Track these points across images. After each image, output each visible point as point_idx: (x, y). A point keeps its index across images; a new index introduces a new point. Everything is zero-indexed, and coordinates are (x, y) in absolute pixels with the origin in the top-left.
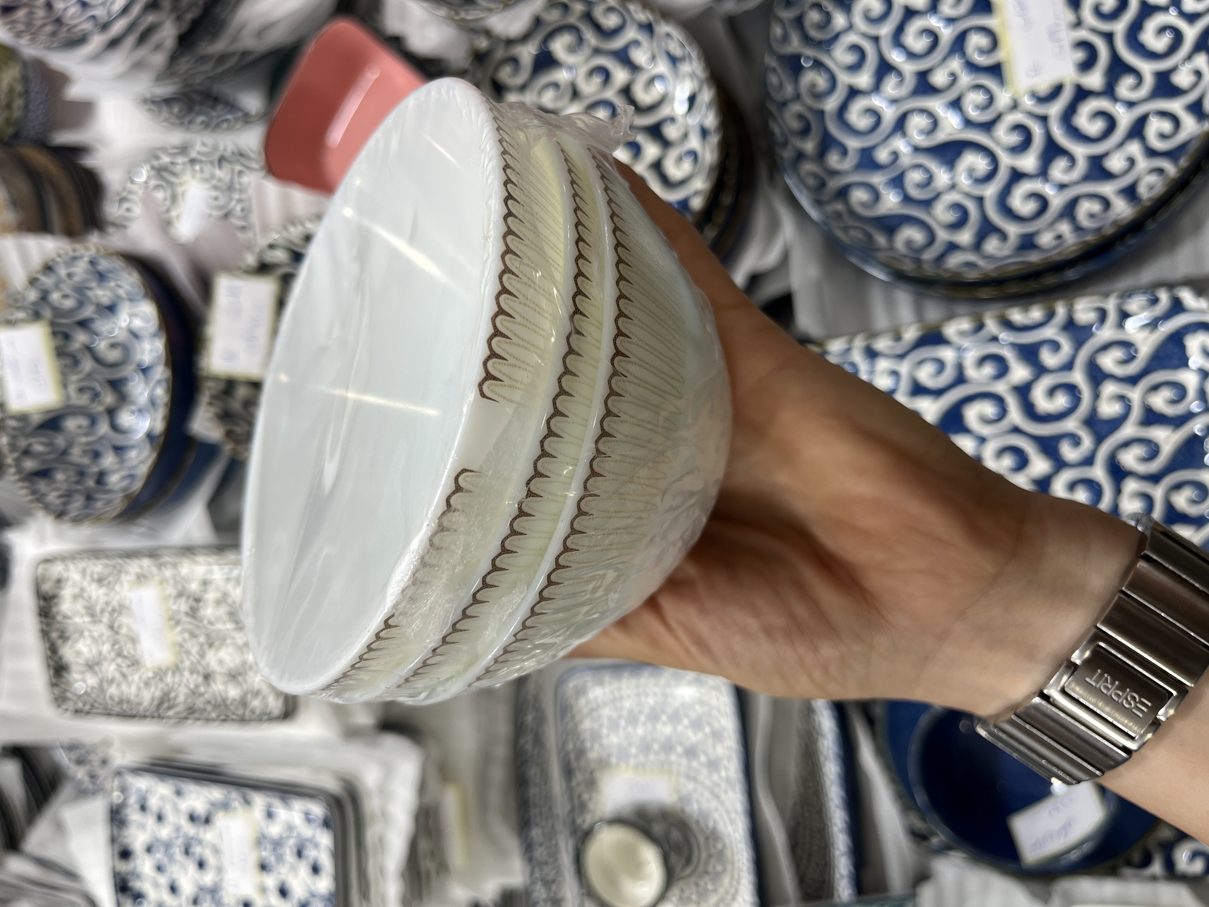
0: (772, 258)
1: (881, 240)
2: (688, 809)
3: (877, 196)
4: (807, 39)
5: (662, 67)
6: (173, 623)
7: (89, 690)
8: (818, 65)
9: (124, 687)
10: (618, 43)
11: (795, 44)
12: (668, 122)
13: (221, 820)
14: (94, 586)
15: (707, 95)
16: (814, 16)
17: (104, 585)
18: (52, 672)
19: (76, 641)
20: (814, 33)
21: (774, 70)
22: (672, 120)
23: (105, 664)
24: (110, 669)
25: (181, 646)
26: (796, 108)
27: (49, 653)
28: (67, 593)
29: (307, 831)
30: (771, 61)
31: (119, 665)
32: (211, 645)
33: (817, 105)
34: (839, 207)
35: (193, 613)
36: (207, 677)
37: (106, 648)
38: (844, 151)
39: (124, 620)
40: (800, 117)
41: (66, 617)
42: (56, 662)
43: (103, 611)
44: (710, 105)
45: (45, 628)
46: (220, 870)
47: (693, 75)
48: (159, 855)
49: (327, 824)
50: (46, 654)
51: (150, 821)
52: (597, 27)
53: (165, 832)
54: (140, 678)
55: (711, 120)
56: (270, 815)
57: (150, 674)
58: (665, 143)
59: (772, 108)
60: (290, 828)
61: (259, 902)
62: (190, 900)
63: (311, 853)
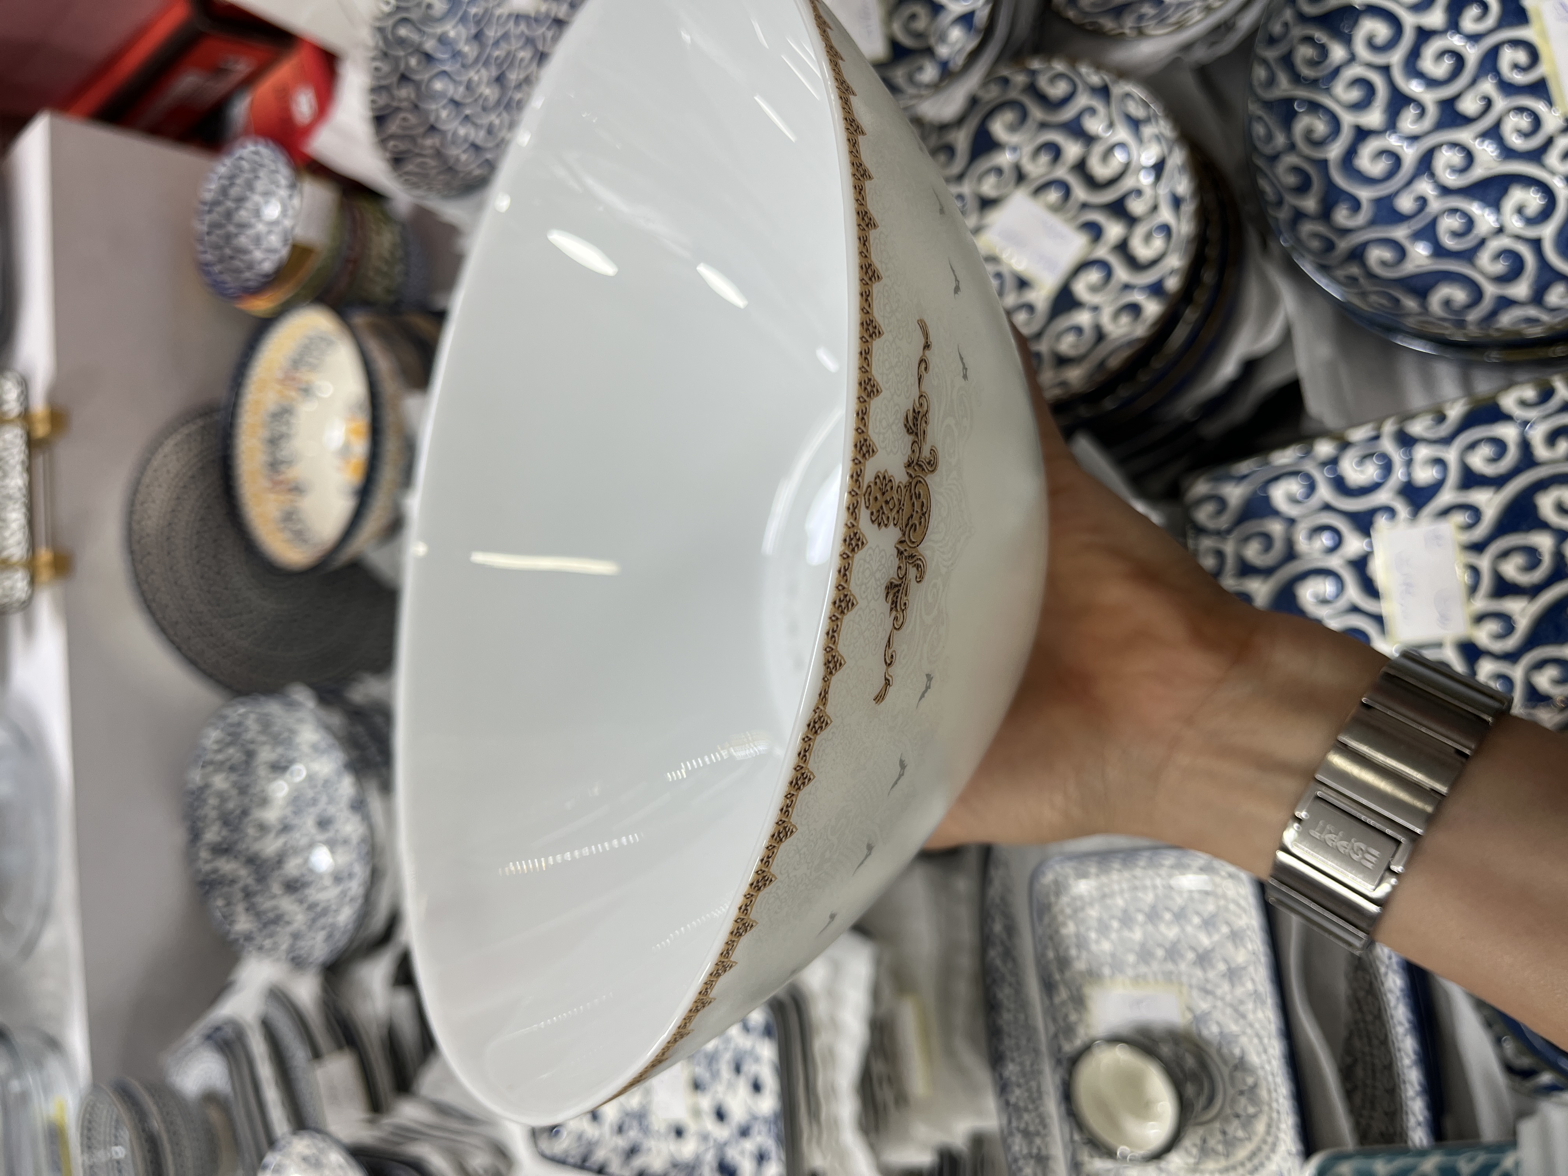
0: (1271, 338)
1: (1410, 303)
2: (1205, 1033)
3: (1402, 253)
4: (1297, 78)
5: (1122, 134)
8: (1315, 107)
10: (1068, 114)
11: (1284, 86)
12: (1133, 195)
15: (1177, 157)
16: (1305, 52)
20: (1306, 72)
21: (1260, 118)
22: (1139, 192)
26: (1291, 159)
29: (745, 1044)
30: (1254, 108)
33: (1318, 154)
34: (1354, 270)
38: (1356, 205)
40: (1296, 170)
44: (1182, 169)
47: (1158, 138)
49: (768, 1032)
52: (1043, 99)
55: (1183, 186)
58: (1131, 221)
59: (1260, 162)
60: (727, 1039)
61: (692, 1127)
62: (616, 1128)
63: (751, 1068)
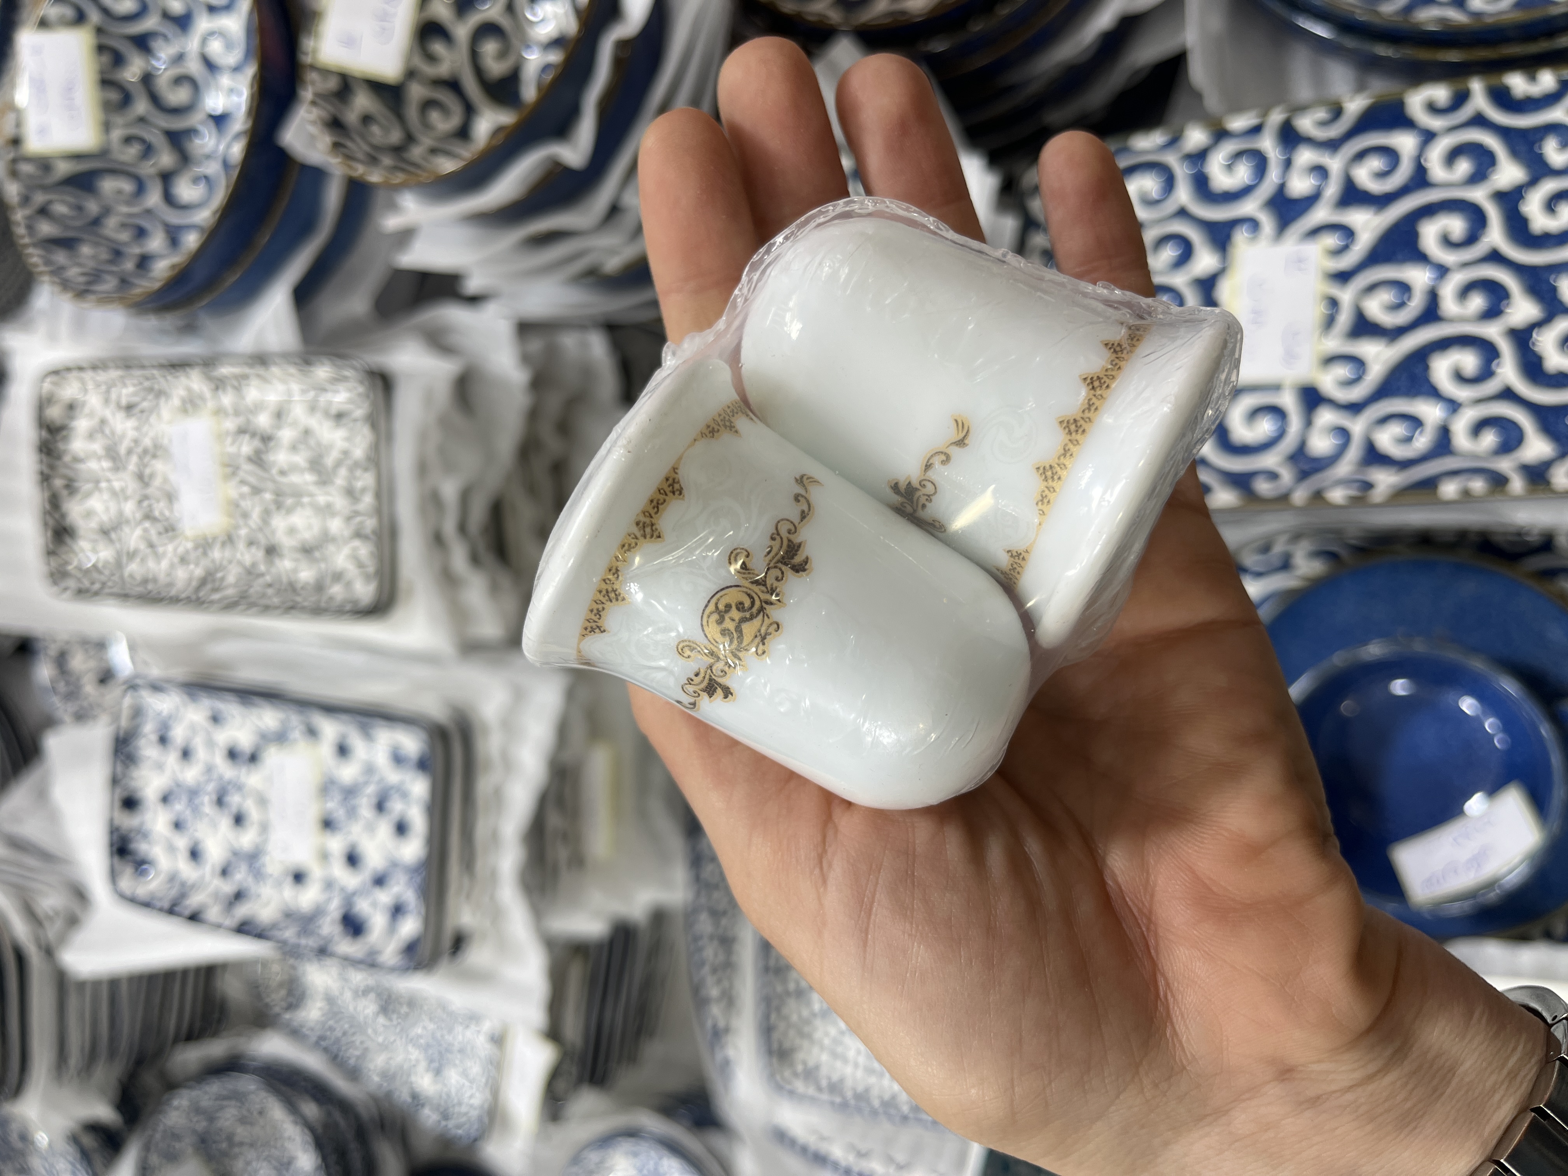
6: (229, 470)
7: (100, 565)
9: (151, 564)
13: (273, 757)
14: (120, 415)
17: (133, 415)
18: (50, 534)
19: (88, 495)
23: (126, 529)
24: (133, 538)
25: (237, 506)
27: (48, 507)
28: (82, 425)
29: (393, 776)
31: (145, 530)
32: (279, 505)
35: (258, 459)
36: (271, 551)
37: (129, 508)
39: (158, 466)
41: (77, 460)
42: (57, 521)
43: (130, 452)
45: (46, 471)
46: (264, 828)
48: (179, 806)
49: (423, 765)
50: (44, 507)
51: (172, 759)
53: (191, 774)
54: (175, 550)
56: (343, 750)
57: (190, 545)
60: (370, 769)
61: (316, 872)
62: (218, 869)
63: (396, 806)
